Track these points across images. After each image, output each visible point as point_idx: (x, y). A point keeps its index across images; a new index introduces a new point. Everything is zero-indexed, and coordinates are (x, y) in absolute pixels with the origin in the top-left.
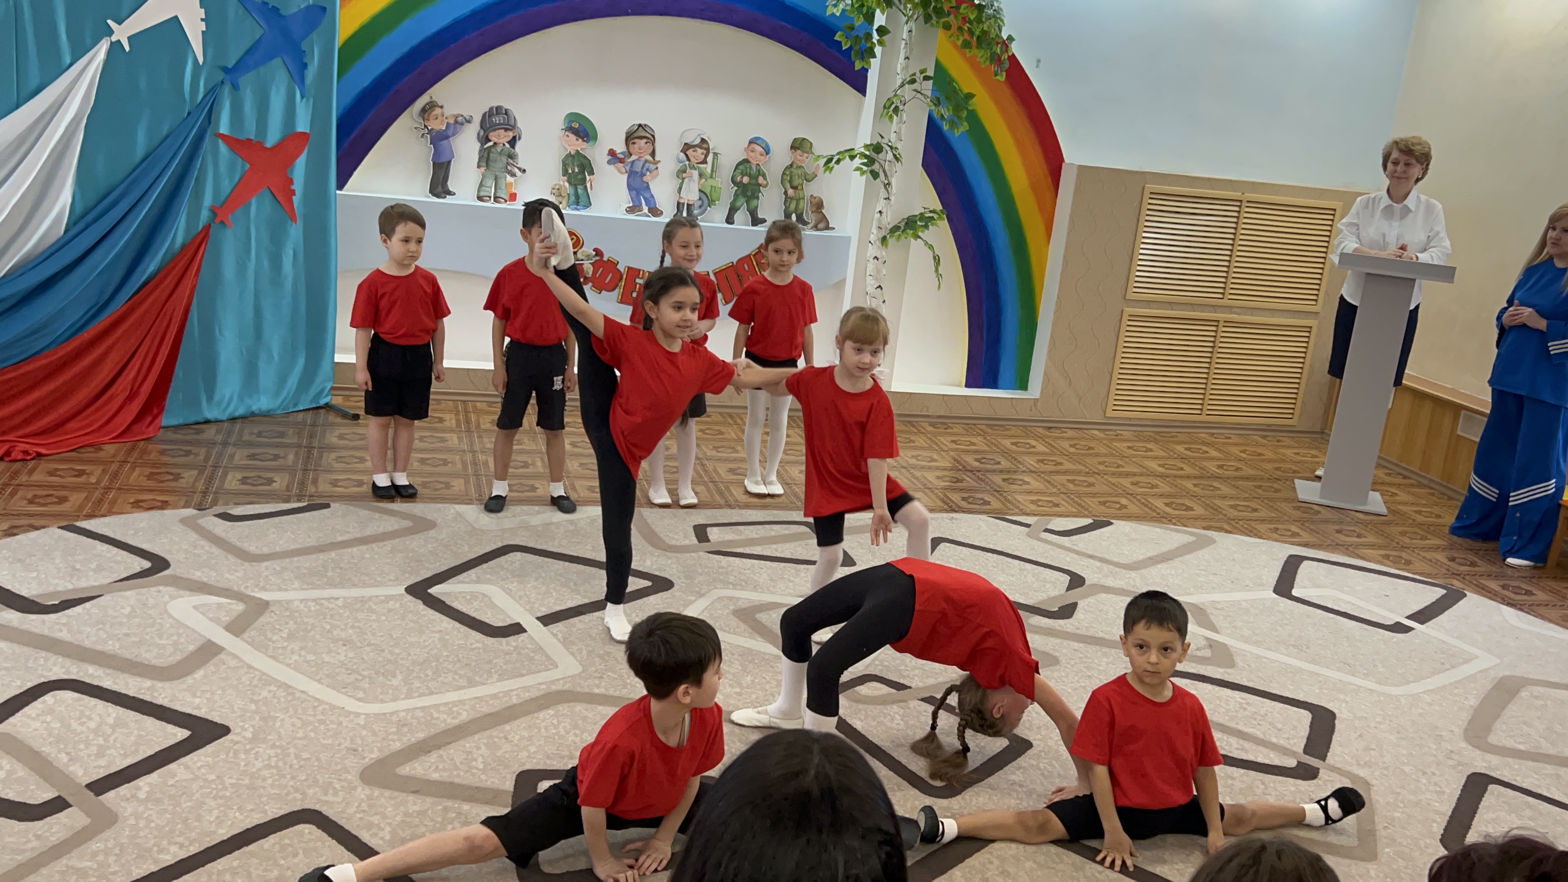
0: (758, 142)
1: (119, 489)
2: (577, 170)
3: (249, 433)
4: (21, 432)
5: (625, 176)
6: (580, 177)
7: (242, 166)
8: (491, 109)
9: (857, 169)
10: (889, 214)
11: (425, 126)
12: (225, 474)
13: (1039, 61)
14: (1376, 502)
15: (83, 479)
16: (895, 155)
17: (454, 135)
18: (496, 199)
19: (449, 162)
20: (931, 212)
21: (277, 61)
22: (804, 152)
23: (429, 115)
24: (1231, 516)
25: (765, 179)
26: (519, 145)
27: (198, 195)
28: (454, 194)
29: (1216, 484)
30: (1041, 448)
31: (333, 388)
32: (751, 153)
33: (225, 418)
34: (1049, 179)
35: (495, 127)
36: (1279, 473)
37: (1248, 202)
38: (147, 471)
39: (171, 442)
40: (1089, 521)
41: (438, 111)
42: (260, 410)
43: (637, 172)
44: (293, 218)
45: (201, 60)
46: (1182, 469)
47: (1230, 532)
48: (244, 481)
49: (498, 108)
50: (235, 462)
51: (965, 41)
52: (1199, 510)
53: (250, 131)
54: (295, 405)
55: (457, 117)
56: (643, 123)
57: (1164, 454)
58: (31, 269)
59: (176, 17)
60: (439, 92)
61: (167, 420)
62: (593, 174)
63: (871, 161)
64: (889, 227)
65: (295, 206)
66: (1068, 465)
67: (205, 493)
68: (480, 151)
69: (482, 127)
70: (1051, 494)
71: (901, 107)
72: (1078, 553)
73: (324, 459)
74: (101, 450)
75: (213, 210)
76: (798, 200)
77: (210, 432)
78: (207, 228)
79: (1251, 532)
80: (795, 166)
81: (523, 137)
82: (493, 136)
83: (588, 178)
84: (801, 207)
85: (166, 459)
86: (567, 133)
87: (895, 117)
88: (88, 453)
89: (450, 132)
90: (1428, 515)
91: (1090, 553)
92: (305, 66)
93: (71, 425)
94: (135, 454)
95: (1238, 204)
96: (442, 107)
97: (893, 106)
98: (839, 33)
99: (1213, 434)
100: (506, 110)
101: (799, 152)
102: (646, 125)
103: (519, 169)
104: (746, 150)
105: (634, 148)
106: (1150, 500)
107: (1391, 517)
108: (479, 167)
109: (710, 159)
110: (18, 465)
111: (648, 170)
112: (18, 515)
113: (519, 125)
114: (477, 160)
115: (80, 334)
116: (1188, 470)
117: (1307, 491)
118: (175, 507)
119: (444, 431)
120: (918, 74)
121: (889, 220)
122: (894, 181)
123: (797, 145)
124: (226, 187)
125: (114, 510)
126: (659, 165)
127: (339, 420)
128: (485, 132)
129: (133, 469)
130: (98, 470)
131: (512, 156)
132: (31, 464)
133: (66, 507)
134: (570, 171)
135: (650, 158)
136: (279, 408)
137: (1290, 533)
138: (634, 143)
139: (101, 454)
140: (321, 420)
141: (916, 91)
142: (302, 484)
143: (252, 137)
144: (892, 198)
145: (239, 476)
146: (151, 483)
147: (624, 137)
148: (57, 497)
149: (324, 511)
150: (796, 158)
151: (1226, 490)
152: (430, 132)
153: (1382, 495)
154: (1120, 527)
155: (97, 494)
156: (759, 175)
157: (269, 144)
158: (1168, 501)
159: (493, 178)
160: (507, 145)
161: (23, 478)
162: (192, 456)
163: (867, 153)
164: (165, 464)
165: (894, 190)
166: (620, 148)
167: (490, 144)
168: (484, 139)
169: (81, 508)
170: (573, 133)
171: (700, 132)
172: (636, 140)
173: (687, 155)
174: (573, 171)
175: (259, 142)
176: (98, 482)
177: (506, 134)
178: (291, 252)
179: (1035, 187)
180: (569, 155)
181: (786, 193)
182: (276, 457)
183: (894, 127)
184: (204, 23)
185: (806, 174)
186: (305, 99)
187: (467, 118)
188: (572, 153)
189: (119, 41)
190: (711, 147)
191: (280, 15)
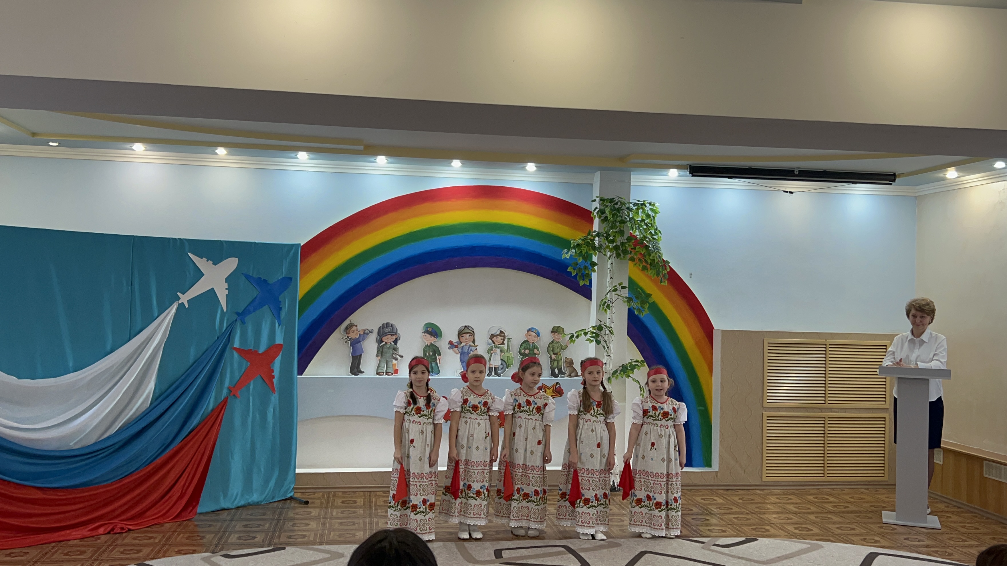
0: (532, 330)
1: (170, 545)
2: (431, 354)
3: (245, 514)
4: (120, 519)
5: (459, 355)
6: (433, 357)
7: (246, 364)
8: (383, 324)
9: (588, 340)
10: (611, 364)
11: (348, 337)
12: (229, 536)
13: (691, 274)
14: (934, 522)
15: (152, 541)
16: (610, 331)
17: (363, 340)
18: (387, 373)
19: (361, 355)
20: (635, 362)
21: (266, 308)
22: (559, 334)
23: (349, 331)
24: (837, 533)
25: (538, 350)
26: (399, 343)
27: (222, 382)
28: (364, 372)
29: (829, 516)
30: (720, 501)
31: (294, 488)
32: (529, 337)
33: (233, 507)
34: (707, 340)
35: (386, 334)
36: (873, 508)
37: (830, 344)
38: (187, 535)
39: (202, 520)
40: (744, 539)
41: (354, 328)
42: (253, 501)
43: (465, 352)
44: (273, 390)
45: (225, 310)
46: (810, 509)
47: (834, 542)
48: (239, 538)
49: (387, 324)
50: (235, 529)
51: (643, 266)
52: (816, 530)
53: (251, 346)
54: (273, 498)
55: (364, 330)
56: (467, 325)
57: (799, 501)
58: (131, 426)
59: (213, 288)
60: (354, 318)
61: (200, 509)
62: (441, 355)
63: (597, 336)
64: (612, 372)
65: (275, 384)
66: (735, 509)
67: (217, 545)
68: (378, 348)
69: (378, 335)
70: (722, 526)
71: (611, 305)
72: (732, 556)
73: (285, 525)
74: (163, 526)
75: (229, 389)
76: (558, 361)
77: (225, 515)
78: (226, 399)
79: (848, 541)
80: (555, 342)
81: (401, 339)
82: (385, 339)
83: (438, 357)
84: (560, 364)
85: (199, 529)
86: (425, 334)
87: (608, 310)
88: (155, 529)
89: (361, 339)
90: (970, 528)
91: (740, 556)
92: (280, 309)
93: (148, 513)
94: (181, 527)
95: (825, 346)
96: (356, 326)
97: (606, 304)
98: (569, 268)
99: (834, 489)
100: (391, 324)
101: (556, 334)
102: (469, 326)
103: (400, 356)
104: (526, 335)
105: (463, 339)
106: (786, 526)
107: (944, 530)
108: (377, 356)
109: (506, 342)
110: (117, 535)
111: (471, 350)
112: (115, 560)
113: (399, 332)
114: (376, 353)
115: (155, 461)
116: (813, 509)
117: (888, 517)
118: (200, 552)
119: (355, 507)
120: (618, 286)
121: (611, 368)
122: (611, 346)
123: (555, 330)
124: (237, 376)
125: (166, 555)
126: (477, 347)
127: (297, 505)
128: (380, 337)
129: (179, 535)
130: (159, 536)
131: (395, 349)
132: (124, 535)
133: (140, 555)
134: (428, 355)
135: (472, 344)
136: (264, 500)
137: (874, 541)
138: (463, 336)
139: (163, 528)
140: (287, 506)
141: (617, 295)
142: (272, 538)
143: (252, 348)
144: (612, 355)
145: (237, 536)
146: (187, 541)
147: (457, 333)
148: (136, 550)
149: (282, 551)
150: (555, 337)
151: (836, 519)
152: (350, 339)
153: (939, 518)
154: (762, 541)
155: (158, 548)
156: (535, 348)
157: (261, 351)
158: (796, 526)
159: (385, 362)
160: (393, 343)
161: (119, 542)
162: (213, 527)
163: (595, 331)
164: (197, 532)
165: (612, 351)
166: (455, 340)
167: (384, 343)
168: (380, 341)
169: (148, 555)
170: (429, 334)
171: (500, 328)
172: (464, 335)
173: (493, 341)
174: (429, 355)
175: (255, 351)
176: (159, 542)
177: (392, 337)
178: (272, 410)
179: (697, 344)
180: (427, 346)
181: (551, 357)
182: (259, 526)
183: (608, 316)
184: (227, 291)
185: (561, 346)
186: (280, 326)
187: (370, 330)
188: (429, 344)
189: (183, 303)
190: (506, 335)
191: (269, 284)
